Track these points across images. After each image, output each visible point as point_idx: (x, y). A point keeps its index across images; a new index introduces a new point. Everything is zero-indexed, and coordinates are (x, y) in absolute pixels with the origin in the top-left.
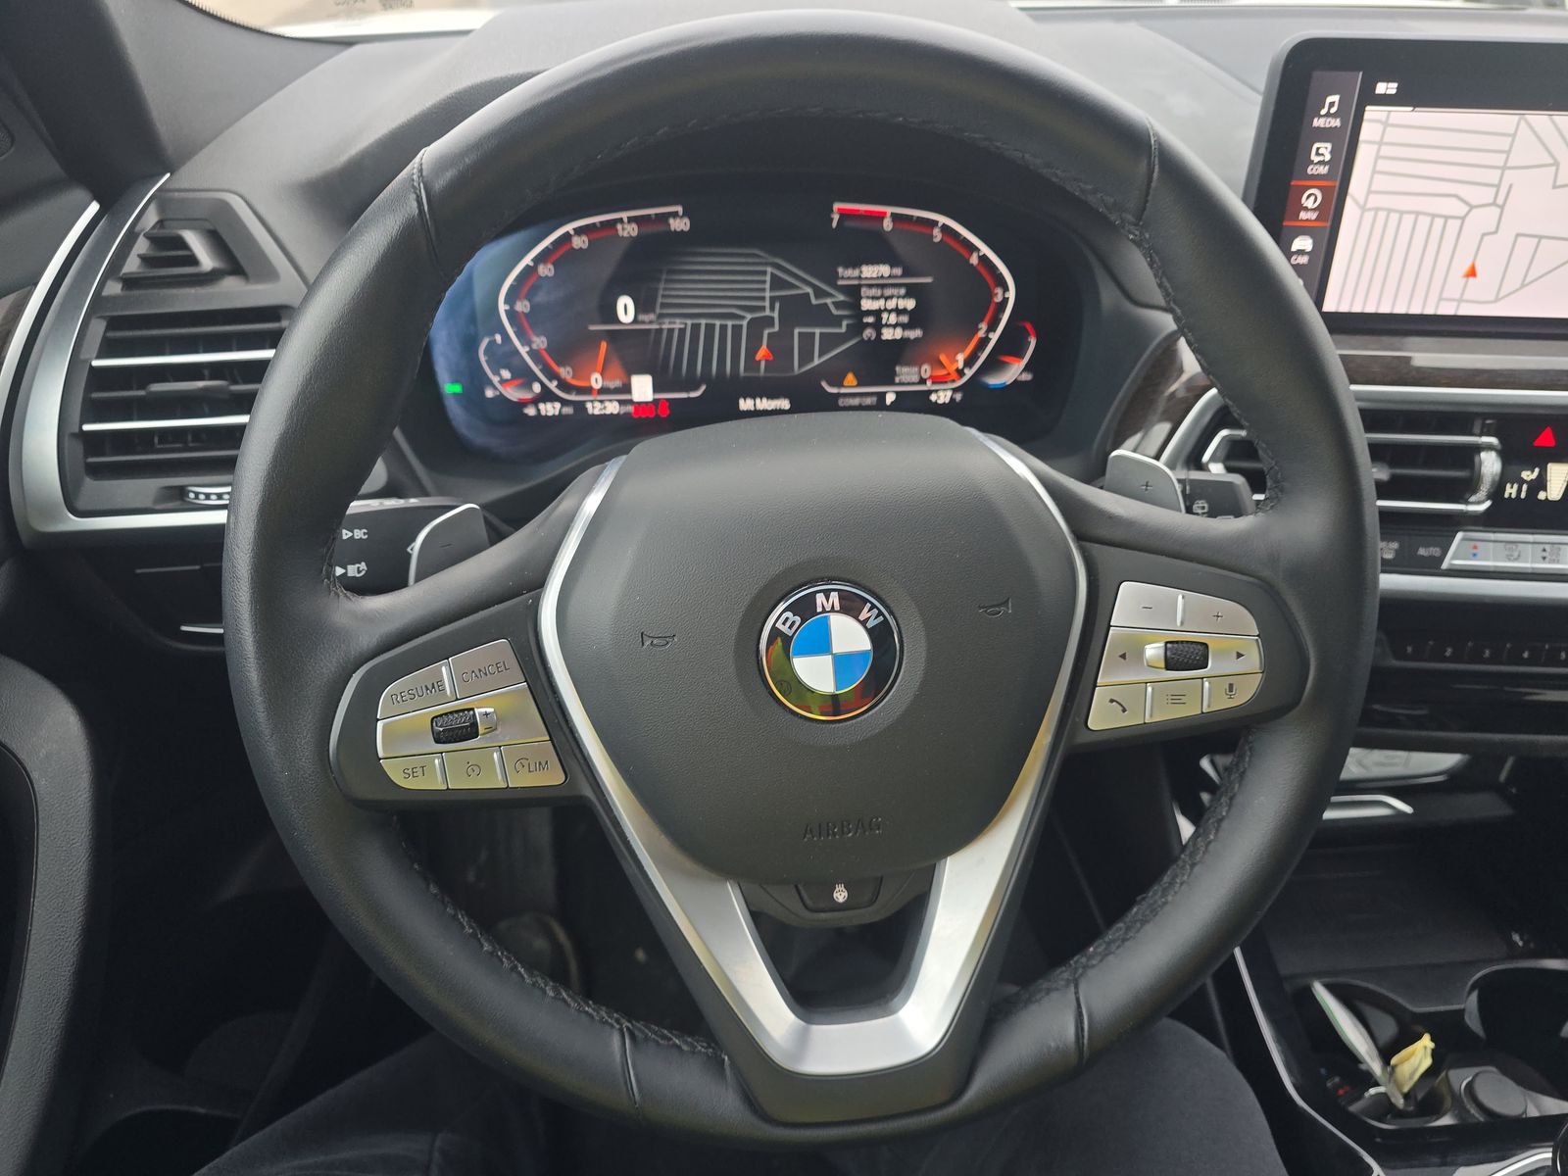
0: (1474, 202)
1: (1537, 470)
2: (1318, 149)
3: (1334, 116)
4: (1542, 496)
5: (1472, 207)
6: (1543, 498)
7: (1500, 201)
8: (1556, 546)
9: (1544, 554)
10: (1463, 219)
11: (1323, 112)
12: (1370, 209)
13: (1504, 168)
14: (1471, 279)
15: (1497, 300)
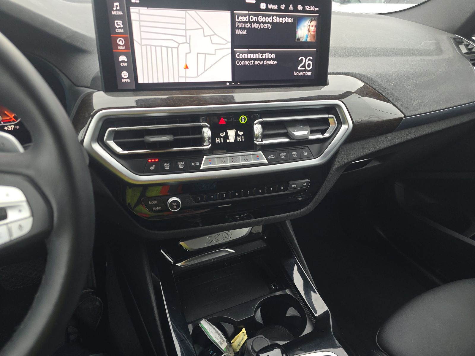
0: (180, 42)
1: (224, 133)
2: (117, 23)
3: (119, 10)
4: (228, 141)
5: (179, 44)
6: (229, 142)
7: (188, 41)
8: (236, 157)
9: (232, 160)
10: (177, 48)
11: (115, 9)
12: (144, 45)
13: (186, 30)
14: (187, 69)
15: (198, 76)
